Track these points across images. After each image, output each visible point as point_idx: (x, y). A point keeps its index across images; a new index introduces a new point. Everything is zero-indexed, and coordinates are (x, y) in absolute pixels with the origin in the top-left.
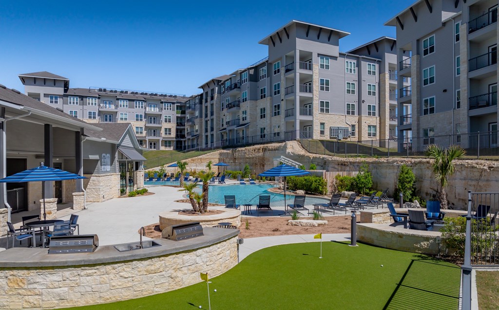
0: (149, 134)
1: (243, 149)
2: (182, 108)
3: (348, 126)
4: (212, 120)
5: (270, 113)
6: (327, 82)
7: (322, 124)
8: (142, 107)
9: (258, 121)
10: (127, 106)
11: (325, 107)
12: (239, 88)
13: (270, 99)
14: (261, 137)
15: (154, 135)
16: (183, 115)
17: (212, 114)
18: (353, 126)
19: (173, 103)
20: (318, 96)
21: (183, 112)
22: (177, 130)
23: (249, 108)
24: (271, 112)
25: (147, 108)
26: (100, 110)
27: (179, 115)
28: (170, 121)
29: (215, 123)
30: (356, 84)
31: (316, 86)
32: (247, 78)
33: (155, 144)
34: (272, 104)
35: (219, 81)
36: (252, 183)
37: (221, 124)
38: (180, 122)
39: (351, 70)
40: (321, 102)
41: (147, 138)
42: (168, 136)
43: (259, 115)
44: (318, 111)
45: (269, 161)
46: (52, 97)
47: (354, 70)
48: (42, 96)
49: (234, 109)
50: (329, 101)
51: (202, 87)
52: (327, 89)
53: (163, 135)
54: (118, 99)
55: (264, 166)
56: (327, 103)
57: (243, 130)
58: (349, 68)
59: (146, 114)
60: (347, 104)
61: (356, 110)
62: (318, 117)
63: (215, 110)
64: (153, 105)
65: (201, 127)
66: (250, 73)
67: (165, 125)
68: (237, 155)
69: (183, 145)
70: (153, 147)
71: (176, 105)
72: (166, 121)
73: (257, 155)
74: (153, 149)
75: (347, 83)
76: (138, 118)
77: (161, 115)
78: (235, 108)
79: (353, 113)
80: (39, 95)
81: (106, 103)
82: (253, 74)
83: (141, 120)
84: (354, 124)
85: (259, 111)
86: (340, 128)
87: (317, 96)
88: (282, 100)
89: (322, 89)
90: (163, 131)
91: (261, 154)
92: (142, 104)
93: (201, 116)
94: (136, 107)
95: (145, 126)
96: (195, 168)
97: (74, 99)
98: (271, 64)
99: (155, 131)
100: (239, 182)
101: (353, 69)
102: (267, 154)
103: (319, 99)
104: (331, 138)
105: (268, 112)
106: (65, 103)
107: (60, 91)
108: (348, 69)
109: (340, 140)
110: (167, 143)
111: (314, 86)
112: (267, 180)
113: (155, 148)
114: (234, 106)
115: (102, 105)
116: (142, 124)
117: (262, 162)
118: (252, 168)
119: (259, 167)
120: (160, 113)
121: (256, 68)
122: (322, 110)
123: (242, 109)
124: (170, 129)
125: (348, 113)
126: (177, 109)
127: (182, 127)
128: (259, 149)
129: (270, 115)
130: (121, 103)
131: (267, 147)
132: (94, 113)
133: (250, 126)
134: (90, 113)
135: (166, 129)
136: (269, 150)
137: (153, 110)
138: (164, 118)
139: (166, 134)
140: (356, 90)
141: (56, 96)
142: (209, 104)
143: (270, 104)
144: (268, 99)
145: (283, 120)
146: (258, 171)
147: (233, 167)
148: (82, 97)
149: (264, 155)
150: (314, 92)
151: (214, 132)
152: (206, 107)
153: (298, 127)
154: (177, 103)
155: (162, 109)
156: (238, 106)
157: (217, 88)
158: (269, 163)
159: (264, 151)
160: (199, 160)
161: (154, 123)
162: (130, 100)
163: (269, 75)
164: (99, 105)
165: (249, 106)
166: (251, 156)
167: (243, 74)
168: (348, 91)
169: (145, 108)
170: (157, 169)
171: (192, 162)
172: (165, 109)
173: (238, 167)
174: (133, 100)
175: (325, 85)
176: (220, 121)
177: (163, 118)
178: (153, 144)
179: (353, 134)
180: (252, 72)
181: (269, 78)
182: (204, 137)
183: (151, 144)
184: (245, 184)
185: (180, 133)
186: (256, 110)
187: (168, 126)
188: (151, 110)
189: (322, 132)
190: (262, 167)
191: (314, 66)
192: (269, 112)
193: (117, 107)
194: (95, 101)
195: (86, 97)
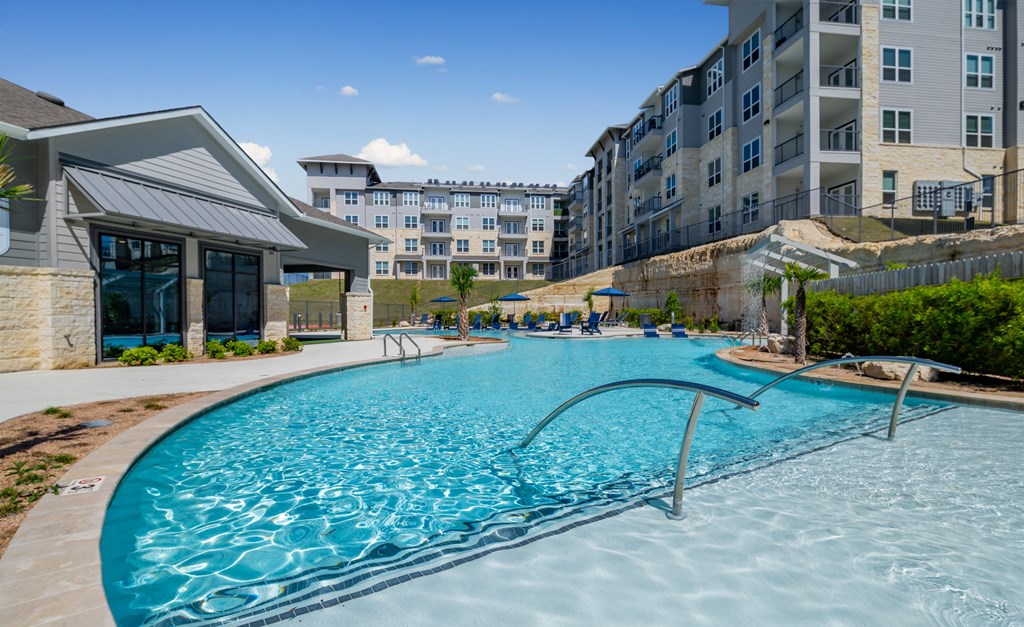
0: (505, 251)
1: (665, 257)
2: (563, 205)
3: (973, 179)
4: (609, 213)
5: (733, 167)
6: (905, 55)
7: (889, 175)
8: (493, 205)
9: (702, 195)
10: (467, 204)
11: (897, 126)
12: (660, 128)
13: (733, 134)
14: (711, 230)
15: (515, 254)
16: (565, 218)
17: (609, 201)
18: (988, 180)
19: (548, 196)
20: (876, 94)
21: (565, 213)
22: (556, 245)
23: (680, 167)
24: (736, 164)
25: (502, 206)
26: (423, 212)
27: (559, 218)
28: (541, 229)
29: (613, 217)
30: (997, 58)
31: (871, 66)
32: (678, 99)
33: (515, 269)
34: (739, 146)
35: (621, 131)
36: (677, 335)
37: (626, 220)
38: (561, 229)
39: (980, 19)
40: (885, 112)
41: (502, 260)
42: (539, 254)
43: (706, 179)
44: (876, 137)
45: (728, 279)
46: (350, 195)
47: (991, 19)
48: (333, 193)
49: (650, 175)
50: (911, 111)
51: (592, 153)
52: (905, 76)
53: (530, 253)
54: (452, 193)
55: (715, 294)
56: (905, 116)
57: (668, 221)
58: (975, 13)
59: (499, 217)
60: (969, 117)
61: (996, 134)
62: (874, 155)
63: (613, 192)
64: (512, 202)
65: (591, 233)
66: (684, 83)
67: (533, 236)
68: (650, 272)
69: (565, 269)
70: (513, 275)
71: (552, 199)
72: (535, 229)
73: (697, 267)
74: (513, 279)
75: (970, 58)
76: (487, 224)
77: (526, 217)
78: (651, 173)
79: (987, 142)
80: (327, 192)
81: (434, 201)
82: (690, 84)
83: (492, 228)
84: (990, 171)
85: (705, 170)
86: (946, 185)
87: (873, 96)
88: (767, 122)
89: (889, 75)
90: (529, 247)
91: (708, 264)
92: (493, 200)
93: (592, 213)
94: (483, 204)
95: (499, 239)
96: (561, 304)
97: (381, 195)
98: (735, 47)
99: (518, 246)
100: (642, 331)
101: (986, 14)
102: (725, 263)
103: (880, 104)
104: (915, 213)
105: (727, 166)
106: (368, 203)
107: (360, 182)
108: (969, 17)
109: (946, 218)
110: (535, 267)
111: (864, 66)
112: (722, 329)
113: (516, 275)
114: (649, 170)
115: (426, 204)
116: (493, 235)
117: (711, 284)
118: (685, 299)
119: (702, 298)
120: (524, 214)
121: (698, 73)
122: (889, 136)
123: (667, 173)
124: (542, 243)
125: (972, 141)
126: (555, 207)
127: (564, 239)
128: (704, 253)
129: (733, 172)
130: (457, 199)
131: (724, 245)
132: (415, 219)
133: (683, 207)
134: (408, 219)
135: (535, 243)
136: (728, 253)
137: (512, 210)
138: (532, 222)
139: (535, 251)
140: (997, 75)
141: (355, 193)
142: (603, 184)
143: (733, 144)
144: (728, 134)
145: (770, 174)
146: (701, 307)
147: (642, 301)
148: (394, 192)
149: (715, 266)
150: (866, 84)
151: (613, 237)
152: (600, 191)
153: (815, 182)
154: (555, 195)
155: (527, 208)
156: (658, 167)
157: (617, 146)
158: (728, 285)
159: (717, 256)
160: (571, 287)
161: (515, 232)
162: (472, 194)
163: (730, 74)
164: (422, 205)
165: (680, 162)
166: (683, 272)
167: (669, 93)
168: (972, 81)
169: (499, 207)
170: (486, 307)
171: (556, 291)
172: (533, 206)
173: (653, 300)
174: (478, 194)
175: (897, 66)
176: (624, 213)
177: (530, 224)
178: (512, 270)
179: (988, 202)
180: (688, 81)
181: (730, 83)
182: (596, 249)
183: (509, 269)
184: (658, 336)
185: (560, 250)
186: (698, 169)
187: (539, 237)
188: (509, 209)
189: (889, 198)
190: (709, 297)
191: (864, 10)
192: (730, 166)
193: (451, 206)
194: (416, 198)
195: (401, 191)
